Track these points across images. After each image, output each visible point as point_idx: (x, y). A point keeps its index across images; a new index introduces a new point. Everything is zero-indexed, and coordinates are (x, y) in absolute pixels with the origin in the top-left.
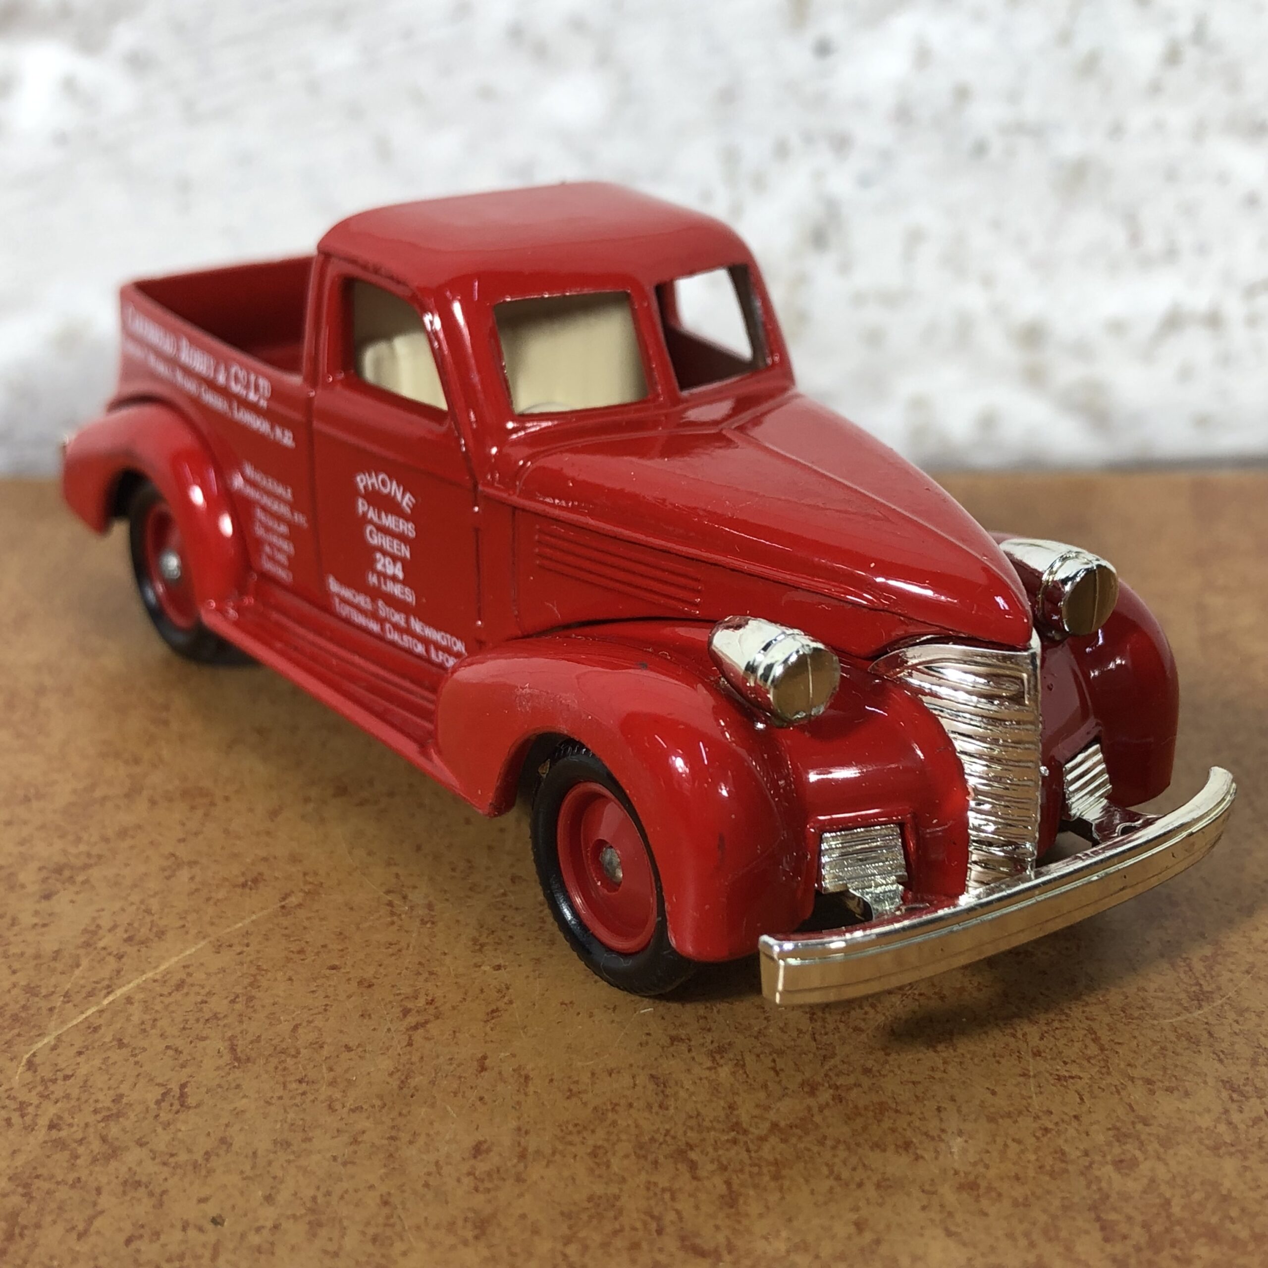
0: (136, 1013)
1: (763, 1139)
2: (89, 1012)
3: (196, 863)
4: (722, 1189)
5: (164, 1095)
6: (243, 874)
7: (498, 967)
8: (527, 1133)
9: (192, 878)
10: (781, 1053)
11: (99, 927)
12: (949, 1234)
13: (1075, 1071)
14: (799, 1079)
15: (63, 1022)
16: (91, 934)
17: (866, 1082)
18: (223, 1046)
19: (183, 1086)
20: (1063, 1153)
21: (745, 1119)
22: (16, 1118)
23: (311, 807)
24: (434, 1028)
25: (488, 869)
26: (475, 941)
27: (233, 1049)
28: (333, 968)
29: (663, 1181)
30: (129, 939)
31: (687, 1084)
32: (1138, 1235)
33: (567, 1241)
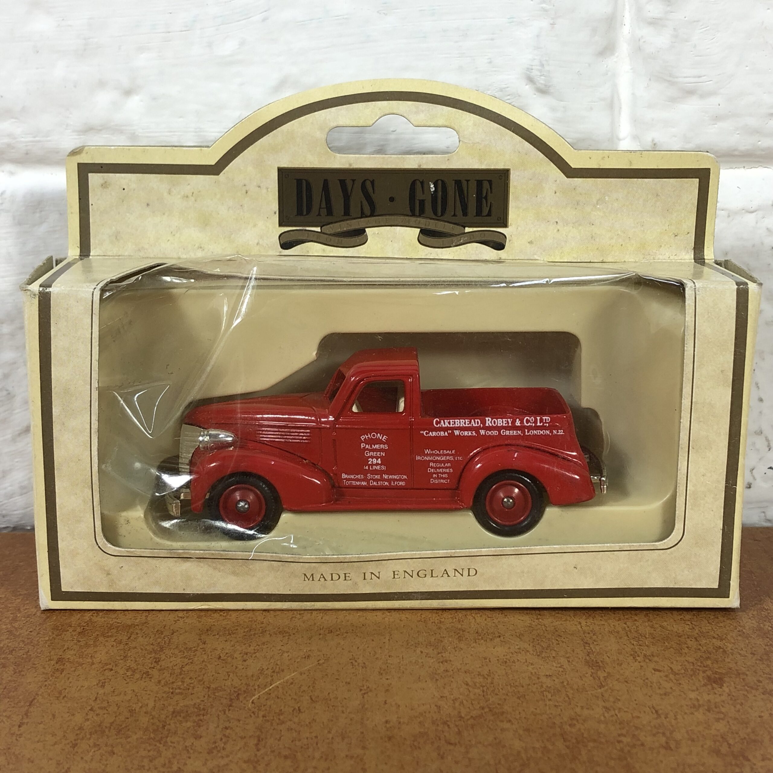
0: (281, 690)
1: (468, 720)
2: (267, 690)
3: (289, 651)
4: (457, 730)
5: (294, 710)
6: (304, 655)
7: (387, 679)
8: (400, 718)
9: (288, 656)
10: (473, 700)
11: (263, 669)
12: (520, 740)
13: (560, 704)
14: (479, 706)
15: (259, 693)
16: (262, 671)
17: (499, 707)
18: (309, 698)
19: (299, 708)
20: (555, 723)
21: (463, 715)
22: (252, 715)
23: (321, 636)
24: (370, 694)
25: (381, 653)
26: (379, 672)
27: (311, 699)
28: (337, 679)
29: (440, 728)
30: (274, 672)
31: (446, 707)
32: (574, 741)
33: (414, 741)
